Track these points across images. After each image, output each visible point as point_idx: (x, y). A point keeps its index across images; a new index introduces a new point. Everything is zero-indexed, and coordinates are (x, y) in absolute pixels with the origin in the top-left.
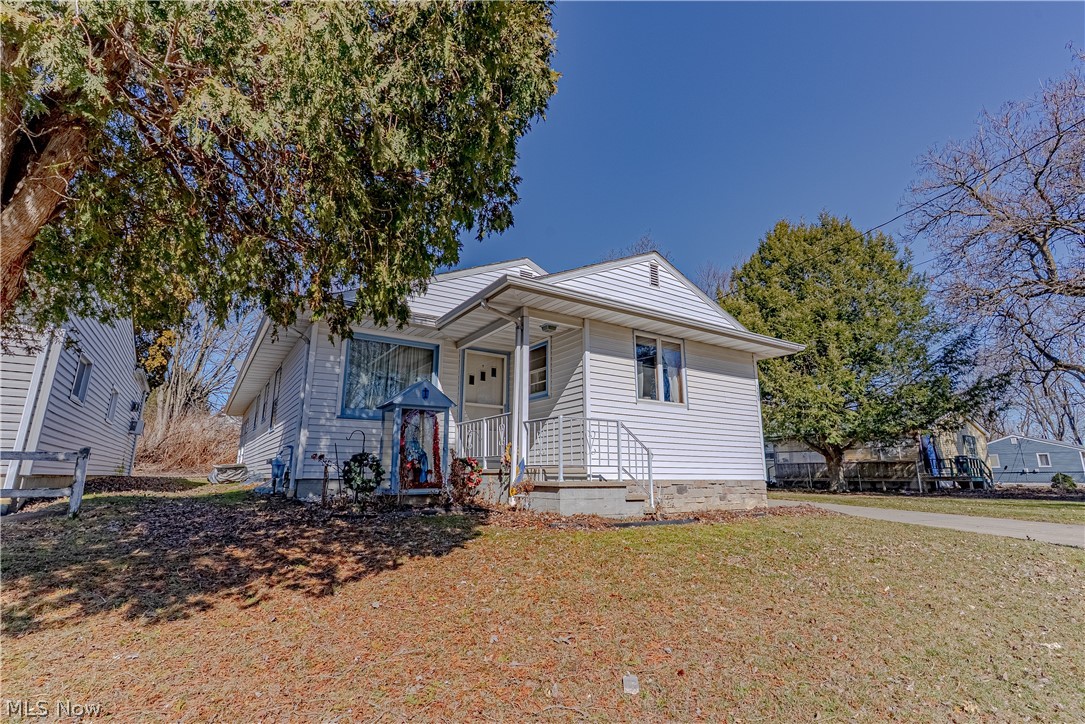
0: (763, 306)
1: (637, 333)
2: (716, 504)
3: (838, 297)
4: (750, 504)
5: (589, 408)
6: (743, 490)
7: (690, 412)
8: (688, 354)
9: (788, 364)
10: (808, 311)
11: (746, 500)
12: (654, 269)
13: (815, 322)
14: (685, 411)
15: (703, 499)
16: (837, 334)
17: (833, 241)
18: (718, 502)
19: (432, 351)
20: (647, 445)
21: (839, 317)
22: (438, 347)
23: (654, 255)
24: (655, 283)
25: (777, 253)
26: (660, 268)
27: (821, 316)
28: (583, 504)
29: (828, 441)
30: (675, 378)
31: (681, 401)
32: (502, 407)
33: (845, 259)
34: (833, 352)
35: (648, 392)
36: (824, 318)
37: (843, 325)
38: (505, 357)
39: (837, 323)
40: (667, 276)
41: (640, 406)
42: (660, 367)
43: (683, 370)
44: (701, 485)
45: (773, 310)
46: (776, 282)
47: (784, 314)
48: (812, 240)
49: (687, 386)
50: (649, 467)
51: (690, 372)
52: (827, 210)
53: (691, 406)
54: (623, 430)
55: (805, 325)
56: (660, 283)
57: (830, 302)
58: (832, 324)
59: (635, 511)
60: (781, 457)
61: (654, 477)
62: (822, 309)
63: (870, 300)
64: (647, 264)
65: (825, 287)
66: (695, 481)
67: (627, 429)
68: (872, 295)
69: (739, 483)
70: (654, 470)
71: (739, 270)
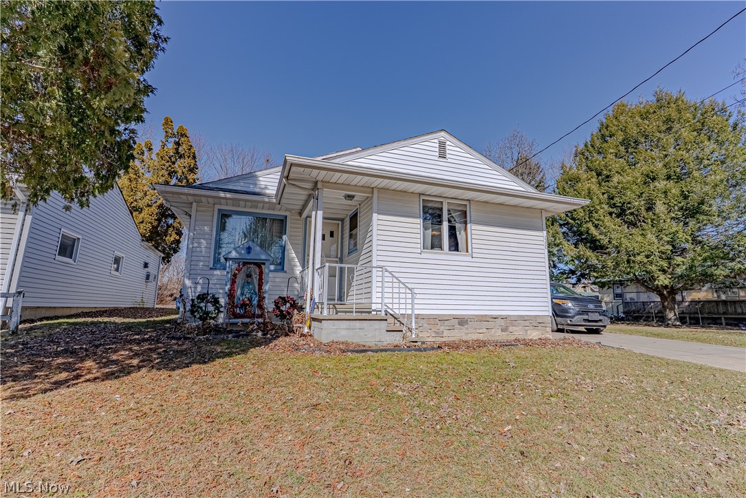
0: (599, 174)
1: (423, 197)
2: (498, 335)
3: (667, 160)
4: (534, 335)
5: (375, 258)
6: (527, 323)
7: (474, 260)
8: (472, 213)
9: (617, 220)
10: (638, 175)
11: (529, 332)
12: (442, 145)
13: (645, 183)
14: (469, 259)
15: (485, 330)
16: (665, 192)
17: (664, 113)
18: (499, 332)
19: (283, 220)
20: (410, 286)
21: (669, 178)
22: (286, 217)
23: (443, 134)
24: (442, 155)
25: (613, 129)
26: (448, 143)
27: (651, 178)
28: (344, 332)
29: (656, 282)
30: (463, 233)
31: (467, 252)
32: (337, 259)
33: (676, 126)
34: (660, 208)
35: (435, 244)
36: (654, 179)
37: (671, 184)
38: (340, 222)
39: (665, 183)
40: (455, 149)
41: (424, 255)
42: (445, 225)
43: (469, 226)
44: (482, 319)
45: (608, 177)
46: (611, 153)
47: (615, 179)
48: (645, 116)
49: (472, 239)
50: (412, 304)
51: (474, 227)
52: (661, 87)
53: (474, 255)
54: (387, 274)
55: (634, 187)
56: (448, 156)
57: (660, 165)
58: (661, 184)
59: (396, 339)
60: (628, 296)
61: (417, 312)
62: (652, 172)
63: (699, 160)
64: (436, 141)
65: (656, 153)
66: (477, 316)
67: (390, 273)
68: (700, 156)
69: (523, 318)
70: (416, 306)
71: (581, 147)
